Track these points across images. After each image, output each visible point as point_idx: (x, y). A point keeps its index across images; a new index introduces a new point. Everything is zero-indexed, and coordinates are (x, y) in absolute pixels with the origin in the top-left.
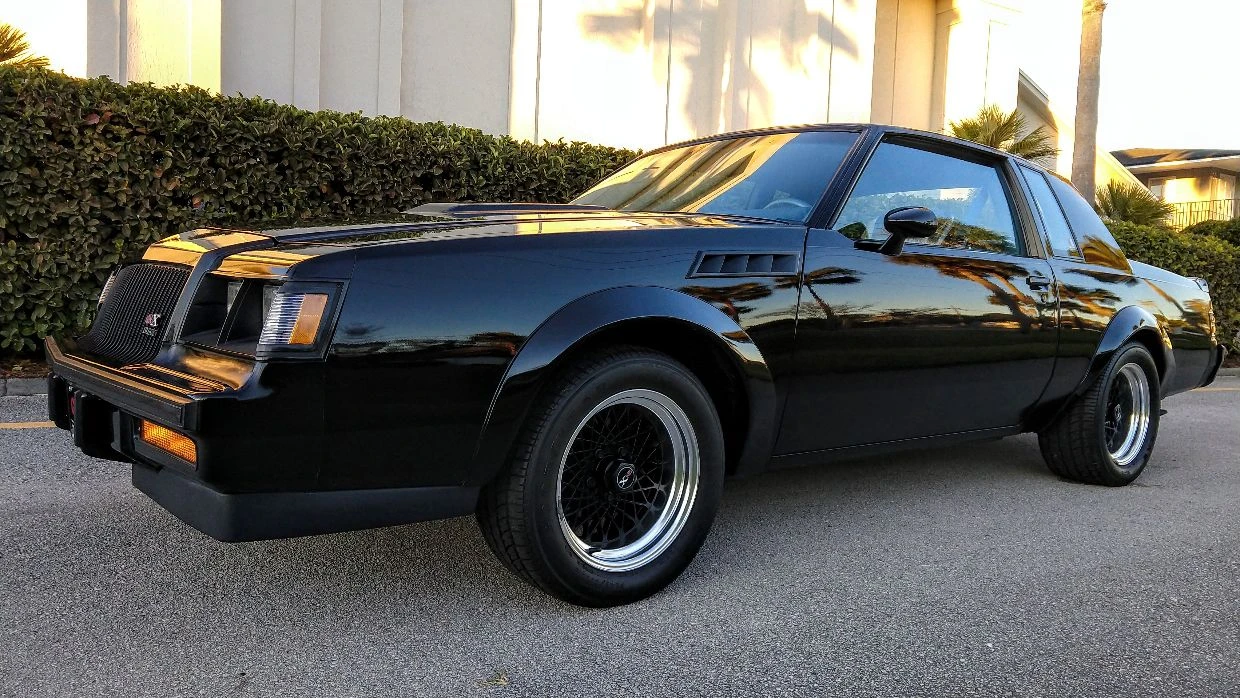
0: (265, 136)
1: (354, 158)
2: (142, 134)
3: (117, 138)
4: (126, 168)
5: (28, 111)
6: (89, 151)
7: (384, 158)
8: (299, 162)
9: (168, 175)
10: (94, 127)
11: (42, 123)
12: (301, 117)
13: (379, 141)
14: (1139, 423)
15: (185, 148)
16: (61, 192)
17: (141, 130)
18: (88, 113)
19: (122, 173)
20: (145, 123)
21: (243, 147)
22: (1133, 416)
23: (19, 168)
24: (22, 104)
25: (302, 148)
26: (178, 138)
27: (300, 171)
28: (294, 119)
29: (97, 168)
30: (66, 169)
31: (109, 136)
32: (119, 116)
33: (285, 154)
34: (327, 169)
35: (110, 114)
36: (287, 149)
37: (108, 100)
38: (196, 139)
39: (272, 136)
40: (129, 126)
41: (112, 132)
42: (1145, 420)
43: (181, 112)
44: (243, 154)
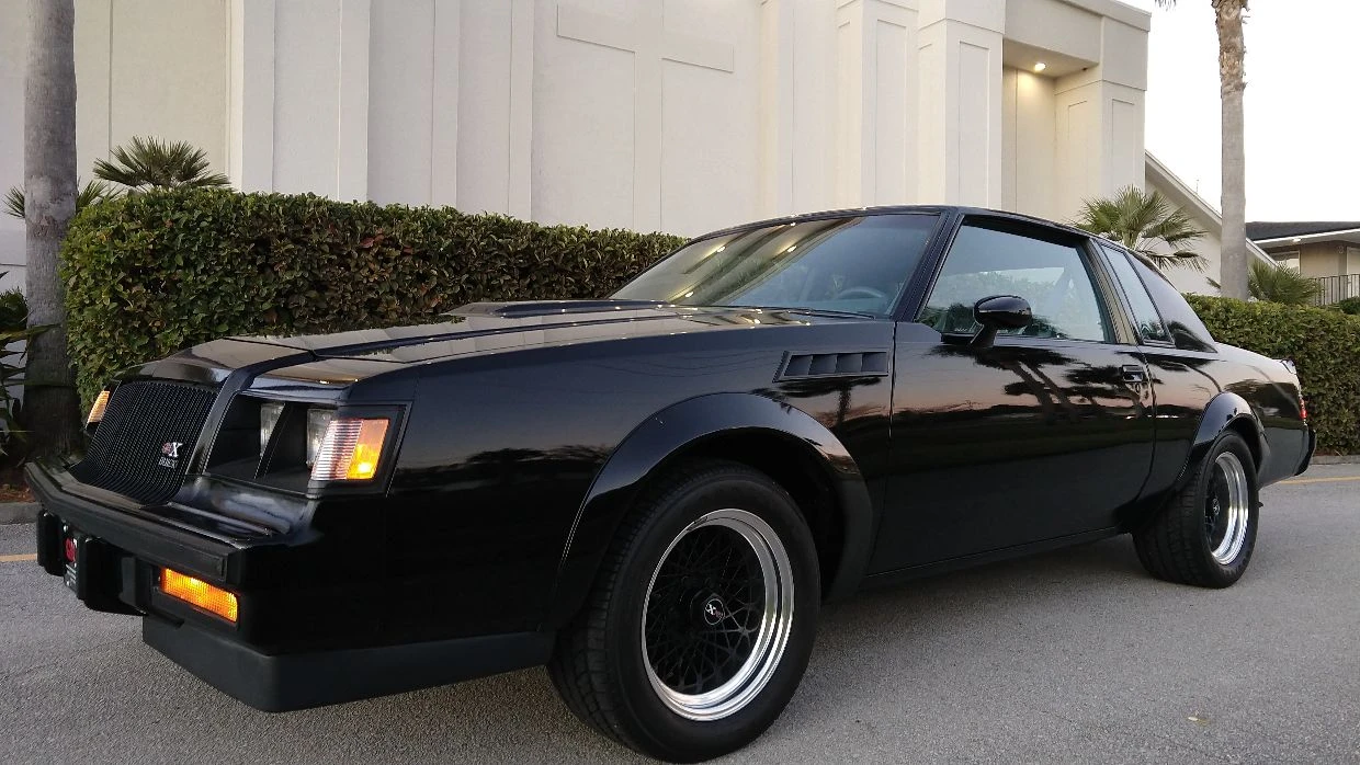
0: (517, 253)
1: (596, 272)
2: (409, 254)
3: (387, 260)
4: (396, 287)
5: (315, 238)
6: (365, 272)
7: (620, 270)
8: (545, 277)
9: (431, 293)
10: (368, 250)
11: (327, 248)
12: (542, 233)
13: (614, 254)
14: (1237, 516)
15: (447, 266)
16: (340, 312)
17: (410, 251)
18: (365, 237)
19: (392, 292)
20: (413, 244)
21: (500, 264)
22: (1231, 509)
23: (304, 293)
24: (307, 231)
25: (551, 262)
26: (442, 256)
27: (547, 285)
28: (539, 235)
29: (371, 289)
30: (345, 290)
31: (380, 258)
32: (391, 239)
33: (533, 268)
34: (571, 282)
35: (382, 237)
36: (536, 264)
37: (379, 224)
38: (456, 258)
39: (523, 252)
40: (397, 247)
41: (383, 254)
42: (1244, 514)
43: (441, 231)
44: (499, 271)
